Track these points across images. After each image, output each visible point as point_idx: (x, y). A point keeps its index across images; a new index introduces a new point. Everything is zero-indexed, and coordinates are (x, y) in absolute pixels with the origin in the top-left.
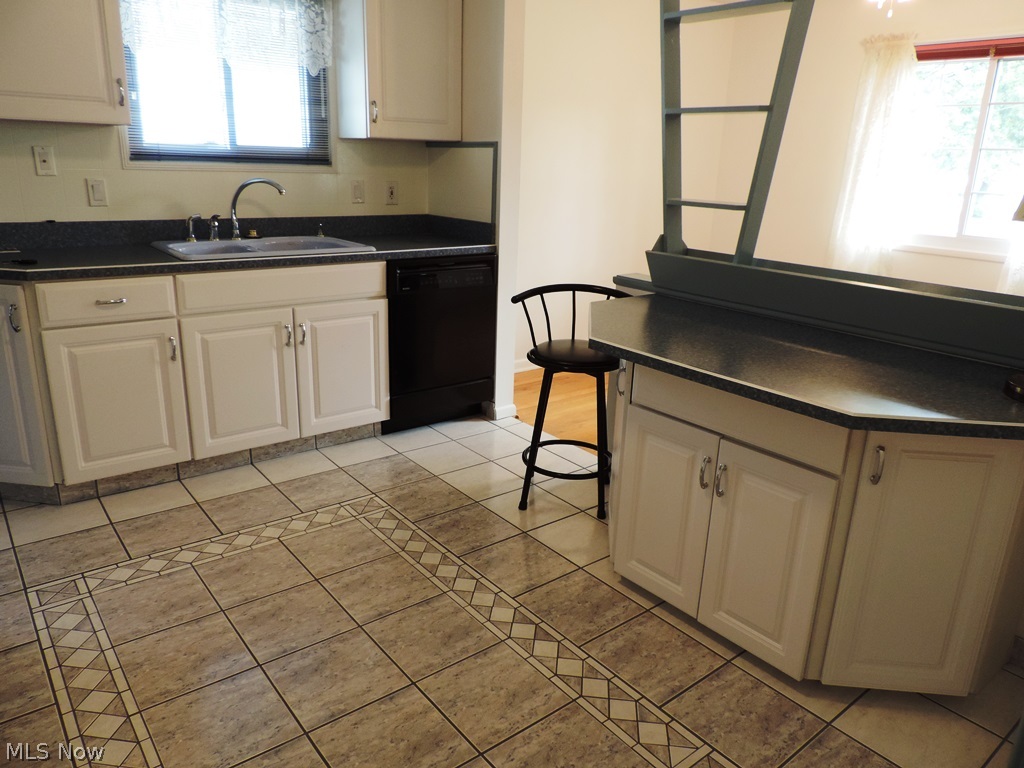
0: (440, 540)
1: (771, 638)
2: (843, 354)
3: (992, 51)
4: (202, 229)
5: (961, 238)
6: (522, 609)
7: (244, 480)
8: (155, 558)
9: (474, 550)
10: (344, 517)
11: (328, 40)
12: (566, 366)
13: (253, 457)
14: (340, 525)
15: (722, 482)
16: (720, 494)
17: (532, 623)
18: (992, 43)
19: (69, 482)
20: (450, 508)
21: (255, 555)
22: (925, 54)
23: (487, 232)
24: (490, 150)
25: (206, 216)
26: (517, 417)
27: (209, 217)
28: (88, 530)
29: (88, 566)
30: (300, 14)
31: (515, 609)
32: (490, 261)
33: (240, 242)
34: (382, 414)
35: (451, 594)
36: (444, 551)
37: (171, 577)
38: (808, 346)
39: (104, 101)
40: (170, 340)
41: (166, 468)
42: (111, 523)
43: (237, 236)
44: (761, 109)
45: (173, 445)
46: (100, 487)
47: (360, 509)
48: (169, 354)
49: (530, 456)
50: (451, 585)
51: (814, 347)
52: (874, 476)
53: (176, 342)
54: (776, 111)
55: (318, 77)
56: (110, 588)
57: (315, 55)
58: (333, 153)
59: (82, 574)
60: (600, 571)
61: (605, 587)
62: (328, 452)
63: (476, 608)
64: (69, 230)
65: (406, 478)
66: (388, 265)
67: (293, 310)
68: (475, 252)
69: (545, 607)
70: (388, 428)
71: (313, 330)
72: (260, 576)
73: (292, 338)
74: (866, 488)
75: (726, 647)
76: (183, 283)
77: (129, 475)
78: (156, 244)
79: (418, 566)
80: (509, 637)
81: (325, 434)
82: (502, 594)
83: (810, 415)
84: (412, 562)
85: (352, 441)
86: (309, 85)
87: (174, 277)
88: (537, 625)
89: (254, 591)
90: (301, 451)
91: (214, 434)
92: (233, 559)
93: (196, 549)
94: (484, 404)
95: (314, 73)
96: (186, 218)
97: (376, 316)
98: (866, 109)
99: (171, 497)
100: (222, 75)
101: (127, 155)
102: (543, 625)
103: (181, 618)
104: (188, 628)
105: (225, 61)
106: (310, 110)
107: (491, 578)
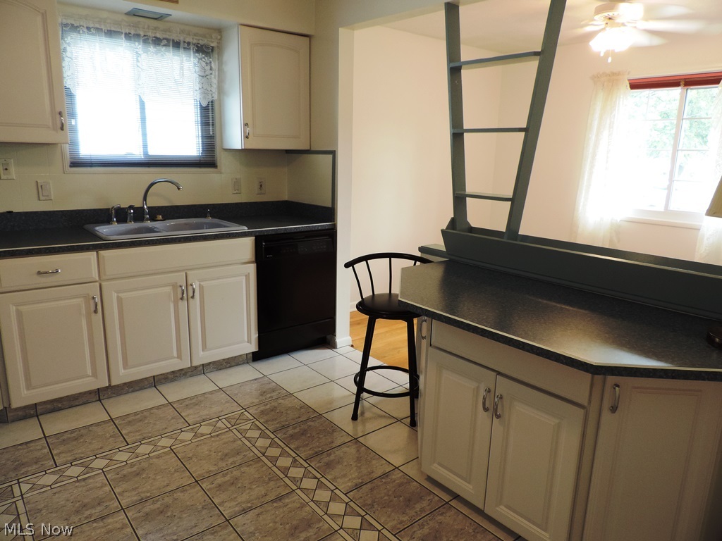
0: (292, 447)
1: (540, 528)
2: (585, 310)
3: (682, 83)
4: (121, 215)
5: (667, 211)
6: (351, 504)
7: (148, 399)
8: (75, 465)
9: (317, 454)
10: (220, 429)
11: (215, 81)
12: (384, 314)
13: (156, 382)
14: (217, 435)
15: (499, 407)
16: (498, 417)
17: (359, 515)
18: (682, 77)
19: (15, 405)
20: (301, 420)
21: (151, 461)
22: (636, 85)
23: (329, 213)
24: (331, 156)
25: (125, 205)
26: (352, 346)
27: (127, 206)
28: (26, 443)
29: (23, 474)
30: (195, 64)
31: (347, 503)
32: (331, 234)
33: (149, 224)
34: (253, 347)
35: (298, 491)
36: (294, 455)
37: (86, 481)
38: (559, 303)
39: (49, 127)
40: (94, 298)
41: (90, 392)
42: (45, 437)
43: (147, 220)
44: (520, 130)
45: (95, 374)
46: (39, 408)
47: (233, 422)
48: (93, 308)
49: (360, 379)
50: (298, 484)
51: (564, 304)
52: (612, 407)
53: (98, 300)
54: (531, 132)
55: (208, 106)
56: (39, 491)
57: (205, 92)
58: (218, 160)
59: (18, 480)
60: (411, 471)
61: (415, 483)
62: (211, 375)
63: (316, 503)
64: (23, 218)
65: (268, 396)
66: (256, 239)
67: (186, 273)
68: (320, 228)
69: (369, 502)
70: (257, 357)
71: (201, 288)
72: (154, 479)
73: (185, 294)
74: (607, 416)
75: (506, 533)
76: (104, 256)
77: (61, 398)
78: (88, 227)
79: (275, 469)
80: (341, 528)
81: (210, 363)
82: (337, 491)
83: (562, 363)
84: (270, 464)
85: (230, 367)
86: (201, 113)
87: (97, 252)
88: (362, 517)
89: (148, 492)
90: (191, 376)
91: (126, 366)
92: (135, 465)
93: (107, 457)
94: (328, 337)
95: (204, 104)
96: (110, 207)
97: (247, 276)
98: (596, 123)
99: (92, 415)
100: (139, 107)
101: (67, 163)
102: (367, 517)
103: (91, 516)
104: (95, 525)
105: (140, 97)
106: (202, 129)
107: (329, 477)
